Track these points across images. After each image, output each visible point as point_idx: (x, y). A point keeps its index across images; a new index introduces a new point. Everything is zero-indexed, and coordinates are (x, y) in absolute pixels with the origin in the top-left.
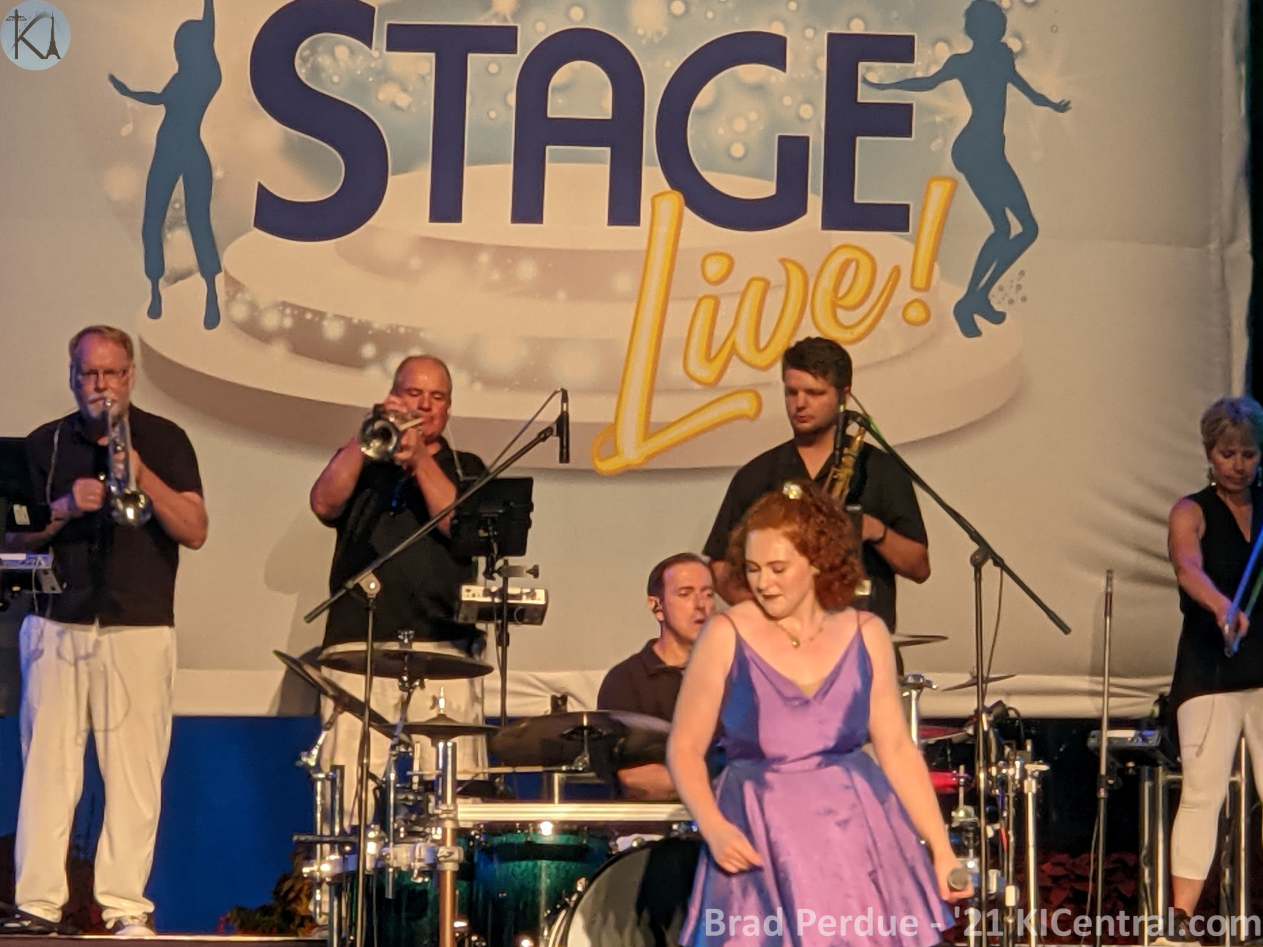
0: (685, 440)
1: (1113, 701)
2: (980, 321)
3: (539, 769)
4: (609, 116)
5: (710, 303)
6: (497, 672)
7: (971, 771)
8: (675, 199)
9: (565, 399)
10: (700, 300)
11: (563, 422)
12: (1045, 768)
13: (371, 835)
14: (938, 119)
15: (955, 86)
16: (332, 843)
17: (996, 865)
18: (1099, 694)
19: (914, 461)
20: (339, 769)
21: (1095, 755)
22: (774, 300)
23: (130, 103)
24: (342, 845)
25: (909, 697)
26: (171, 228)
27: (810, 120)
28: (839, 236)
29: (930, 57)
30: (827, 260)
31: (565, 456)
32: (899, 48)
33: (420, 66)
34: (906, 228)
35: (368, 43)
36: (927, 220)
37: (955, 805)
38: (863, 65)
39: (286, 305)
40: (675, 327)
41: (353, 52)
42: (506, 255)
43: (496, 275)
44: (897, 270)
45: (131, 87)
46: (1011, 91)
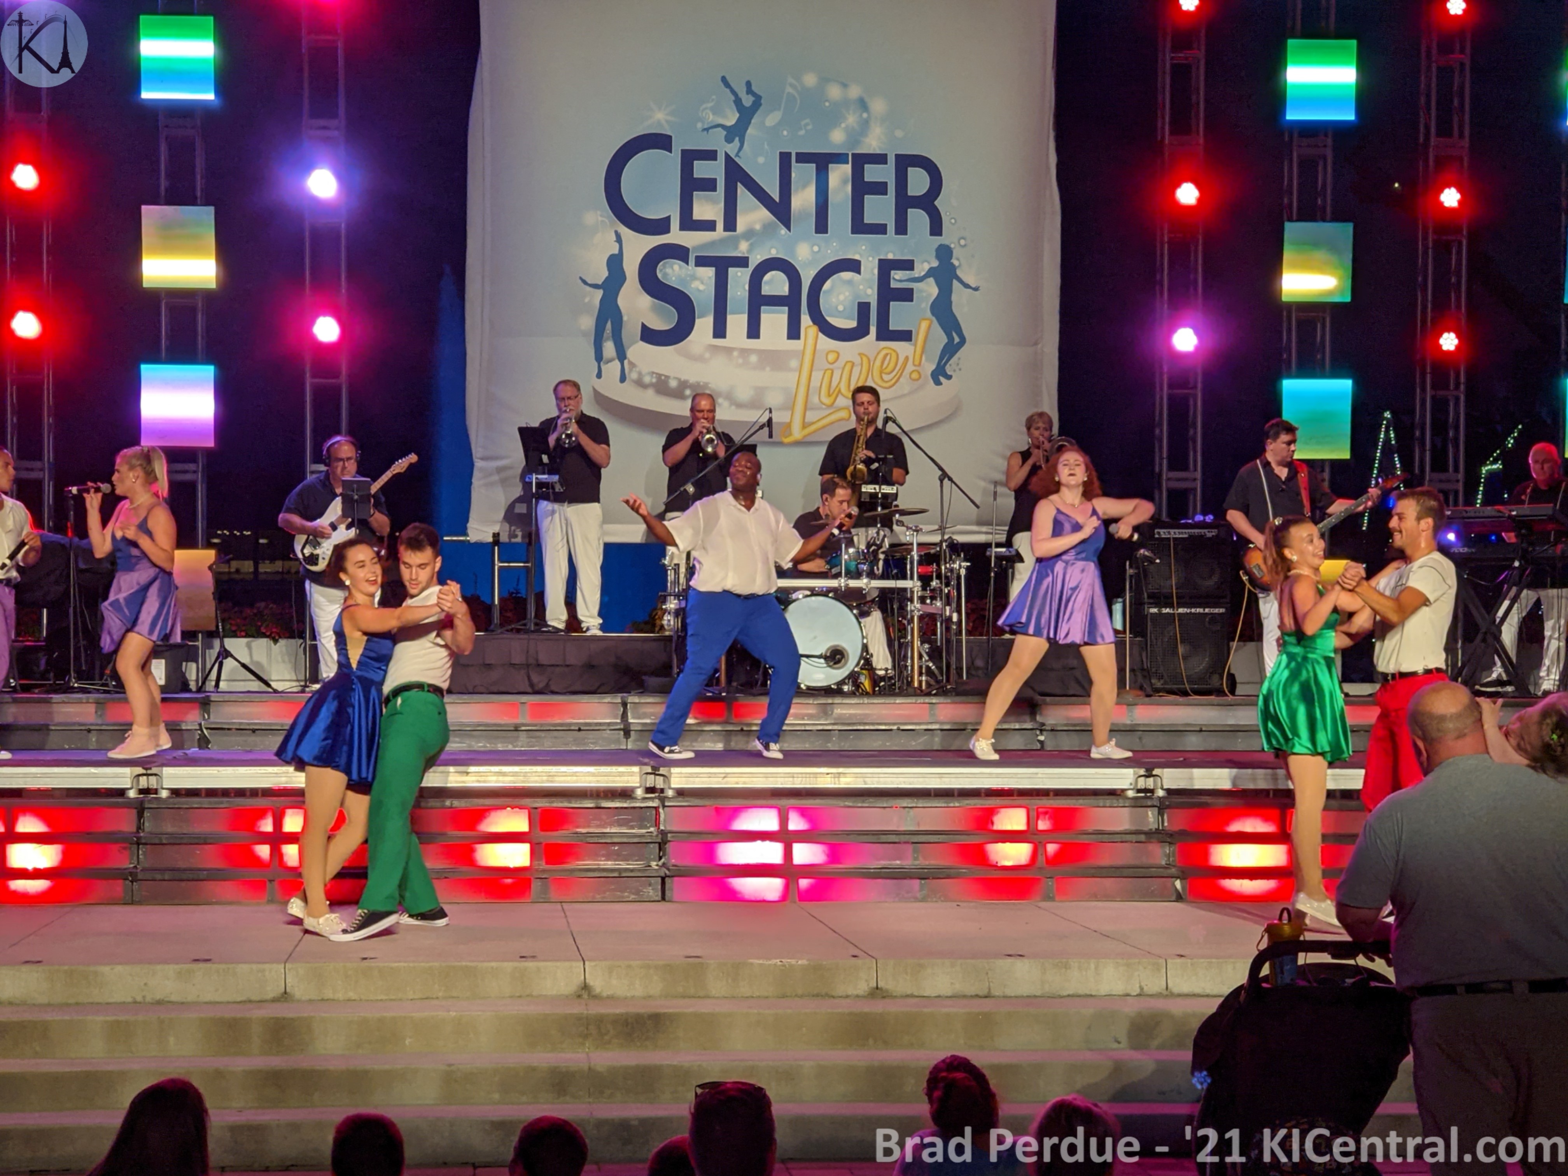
0: (819, 429)
1: (997, 536)
2: (942, 379)
4: (787, 294)
5: (830, 371)
7: (939, 566)
8: (815, 329)
9: (771, 412)
10: (826, 371)
11: (770, 421)
12: (969, 564)
14: (924, 294)
15: (931, 280)
16: (674, 596)
17: (949, 604)
18: (992, 533)
20: (678, 565)
21: (989, 559)
22: (856, 371)
23: (588, 288)
25: (913, 535)
26: (605, 341)
27: (871, 295)
28: (883, 344)
29: (921, 269)
30: (878, 354)
31: (771, 436)
32: (908, 265)
33: (709, 273)
34: (911, 340)
35: (687, 263)
36: (920, 337)
37: (932, 580)
38: (893, 272)
39: (653, 373)
40: (815, 383)
41: (680, 267)
42: (744, 352)
43: (740, 361)
44: (907, 358)
45: (589, 282)
46: (955, 282)
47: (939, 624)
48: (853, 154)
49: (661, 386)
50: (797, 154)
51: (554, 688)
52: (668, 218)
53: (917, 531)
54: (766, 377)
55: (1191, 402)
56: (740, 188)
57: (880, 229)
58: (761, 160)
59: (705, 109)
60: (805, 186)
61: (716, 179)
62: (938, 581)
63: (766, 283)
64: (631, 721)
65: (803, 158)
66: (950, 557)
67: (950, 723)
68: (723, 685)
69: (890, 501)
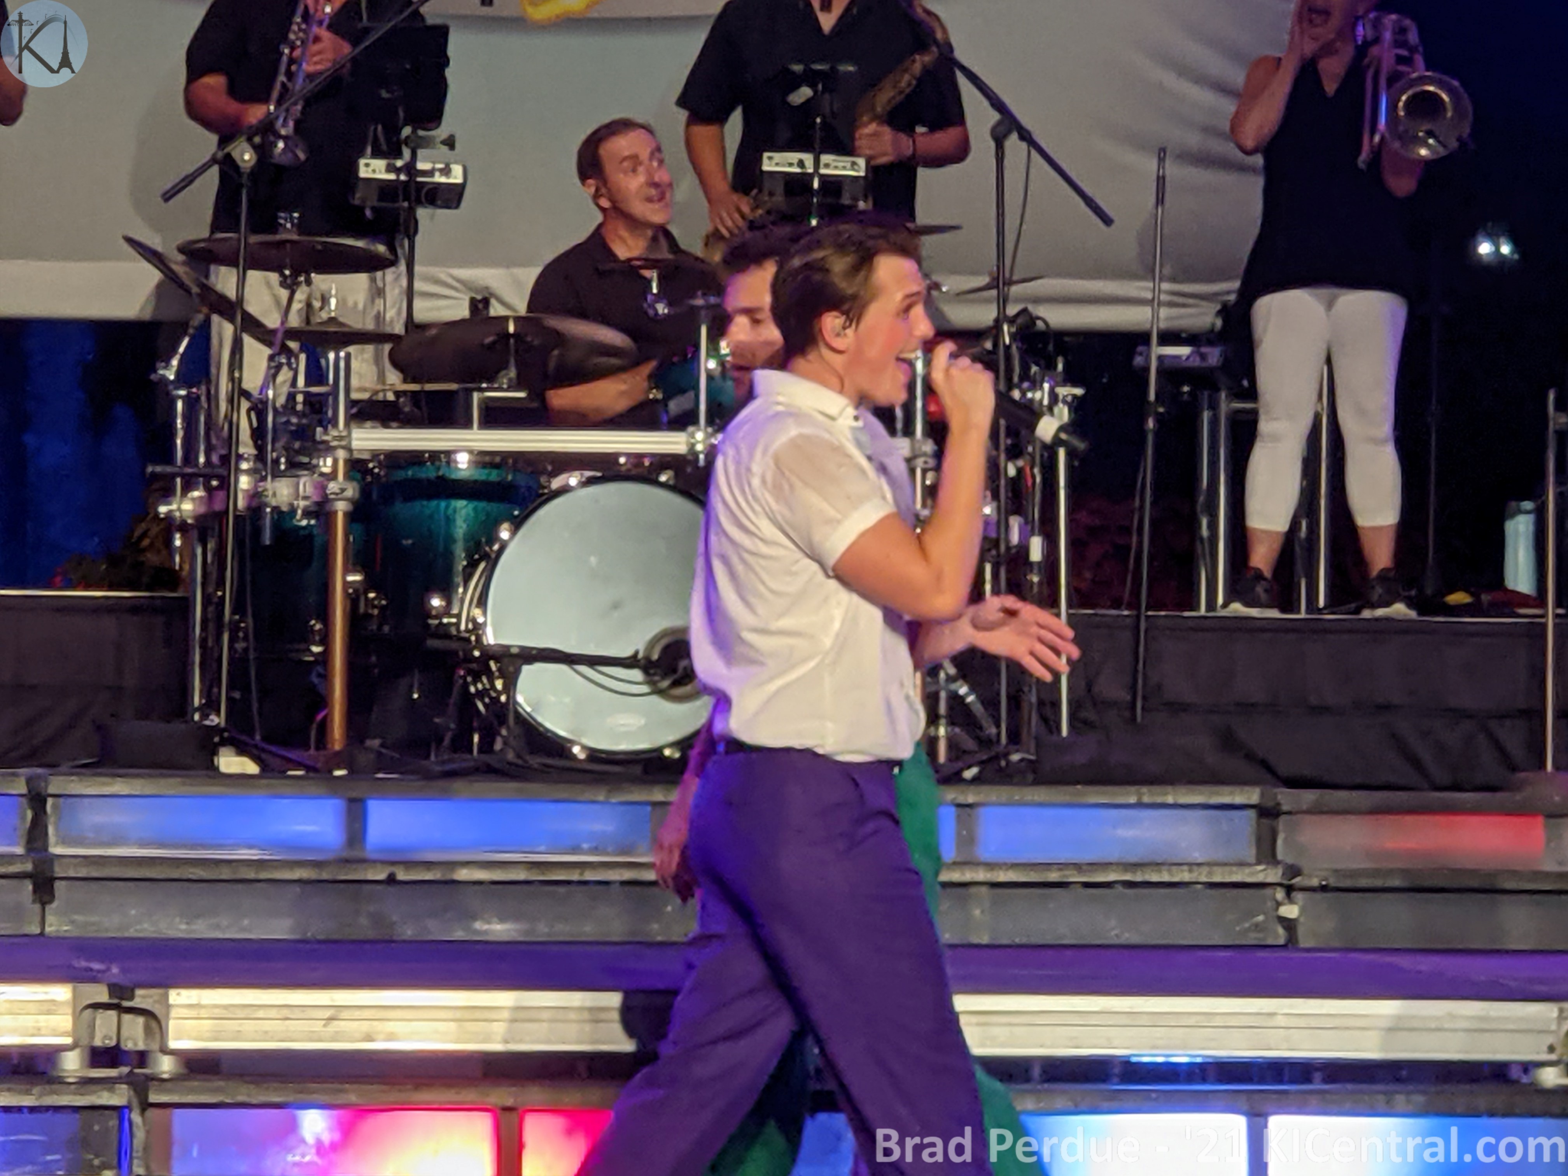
1: (1165, 311)
3: (454, 386)
12: (1079, 391)
13: (244, 466)
17: (1019, 510)
18: (1148, 302)
21: (1142, 376)
24: (208, 478)
64: (56, 850)
66: (1025, 368)
67: (1014, 866)
68: (337, 747)
69: (846, 201)
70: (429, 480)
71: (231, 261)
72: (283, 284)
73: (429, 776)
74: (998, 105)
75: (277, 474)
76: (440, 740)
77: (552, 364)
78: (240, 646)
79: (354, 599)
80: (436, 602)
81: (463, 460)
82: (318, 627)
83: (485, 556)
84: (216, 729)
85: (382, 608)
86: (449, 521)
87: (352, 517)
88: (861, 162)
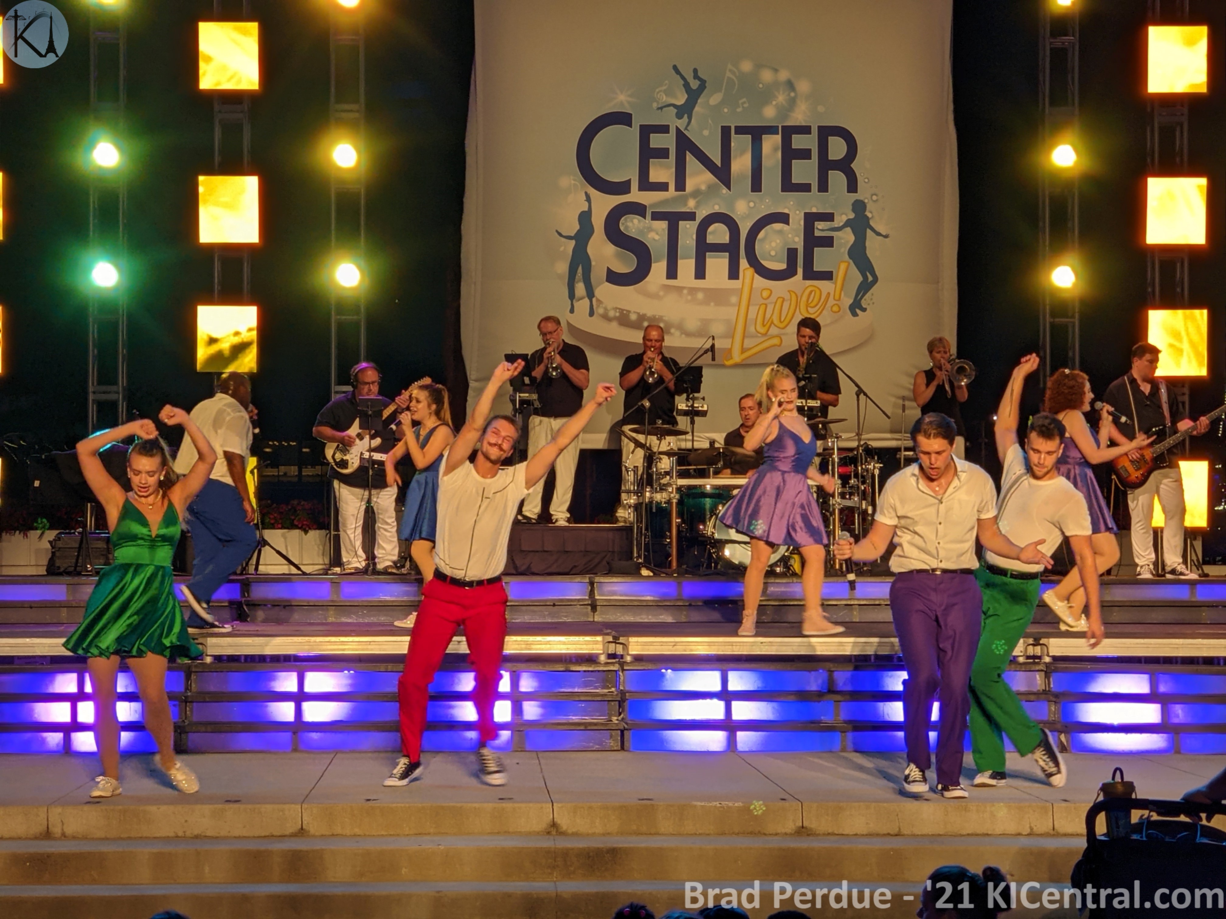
0: (755, 354)
1: (905, 442)
2: (858, 311)
3: (705, 467)
4: (728, 242)
5: (763, 306)
6: (690, 434)
7: (856, 466)
8: (751, 271)
9: (713, 339)
10: (760, 305)
11: (713, 346)
12: (881, 465)
13: (648, 490)
14: (843, 241)
16: (634, 493)
17: (865, 499)
18: (900, 440)
19: (836, 360)
21: (899, 461)
22: (786, 305)
23: (563, 239)
24: (637, 493)
25: (834, 441)
26: (577, 282)
27: (798, 242)
28: (809, 283)
29: (840, 220)
30: (804, 291)
31: (713, 359)
32: (829, 217)
33: (662, 225)
34: (832, 279)
35: (645, 217)
36: (839, 276)
37: (850, 479)
38: (816, 223)
39: (617, 308)
40: (752, 315)
41: (639, 221)
42: (693, 291)
43: (689, 298)
44: (829, 294)
45: (564, 234)
46: (868, 231)
47: (856, 515)
48: (782, 126)
49: (623, 319)
50: (736, 127)
51: (534, 570)
52: (629, 181)
53: (837, 438)
54: (710, 311)
55: (1070, 329)
56: (689, 156)
57: (805, 188)
58: (706, 133)
59: (660, 91)
60: (743, 152)
61: (668, 149)
62: (856, 480)
63: (710, 233)
64: (597, 597)
65: (741, 130)
66: (866, 459)
67: (866, 600)
68: (674, 568)
69: (815, 413)
70: (699, 493)
71: (643, 433)
72: (658, 439)
73: (700, 576)
74: (857, 385)
75: (657, 492)
76: (703, 566)
77: (733, 460)
78: (647, 540)
79: (678, 527)
80: (701, 527)
81: (708, 487)
82: (668, 534)
83: (715, 514)
84: (640, 563)
85: (687, 529)
86: (704, 504)
87: (678, 504)
88: (819, 402)
